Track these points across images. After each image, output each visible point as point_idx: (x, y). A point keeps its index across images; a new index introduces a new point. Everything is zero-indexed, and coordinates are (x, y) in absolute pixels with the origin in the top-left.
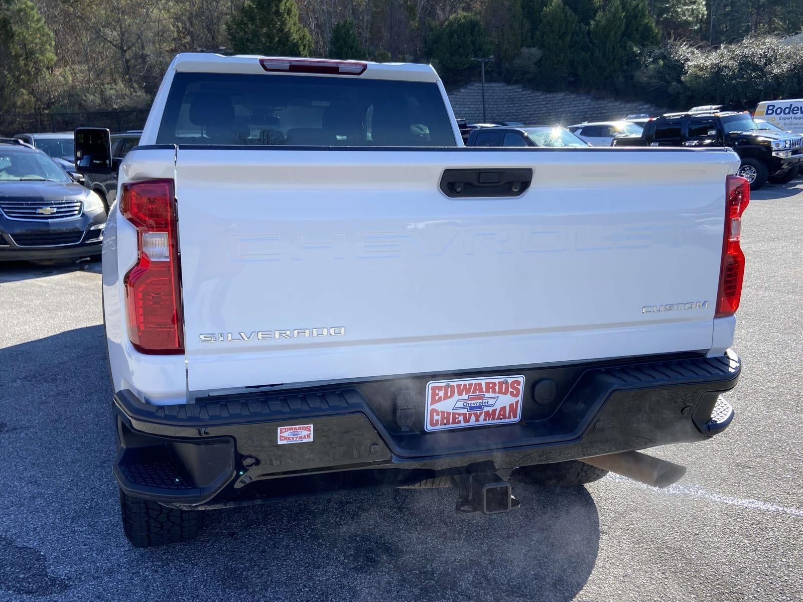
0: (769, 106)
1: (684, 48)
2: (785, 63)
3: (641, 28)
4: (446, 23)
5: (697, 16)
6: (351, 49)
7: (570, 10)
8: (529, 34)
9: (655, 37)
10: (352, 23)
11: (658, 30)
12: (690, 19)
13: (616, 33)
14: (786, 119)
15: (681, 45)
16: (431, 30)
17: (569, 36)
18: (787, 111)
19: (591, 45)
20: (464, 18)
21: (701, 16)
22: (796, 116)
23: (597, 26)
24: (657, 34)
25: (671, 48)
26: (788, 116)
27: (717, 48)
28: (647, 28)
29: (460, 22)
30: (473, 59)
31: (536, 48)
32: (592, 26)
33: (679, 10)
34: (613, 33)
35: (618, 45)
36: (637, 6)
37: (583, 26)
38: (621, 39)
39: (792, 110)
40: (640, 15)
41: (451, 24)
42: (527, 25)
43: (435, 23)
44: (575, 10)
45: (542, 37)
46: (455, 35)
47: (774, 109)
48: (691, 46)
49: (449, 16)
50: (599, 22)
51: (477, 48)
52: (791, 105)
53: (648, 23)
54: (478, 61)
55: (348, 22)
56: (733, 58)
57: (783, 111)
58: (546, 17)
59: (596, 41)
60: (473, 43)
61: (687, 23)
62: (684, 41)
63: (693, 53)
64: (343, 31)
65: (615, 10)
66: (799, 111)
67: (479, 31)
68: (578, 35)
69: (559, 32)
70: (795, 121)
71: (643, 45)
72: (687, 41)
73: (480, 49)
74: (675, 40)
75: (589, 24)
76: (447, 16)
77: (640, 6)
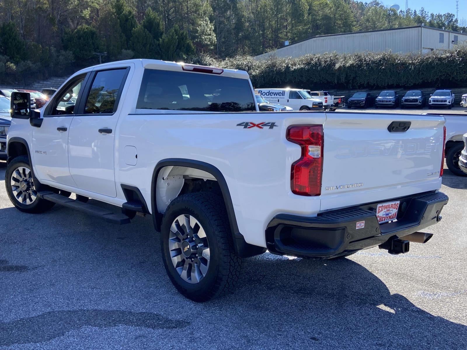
0: (259, 91)
1: (208, 58)
2: (257, 70)
3: (185, 45)
4: (76, 30)
5: (212, 42)
6: (15, 40)
7: (148, 32)
8: (125, 42)
9: (193, 51)
10: (14, 24)
11: (194, 47)
12: (209, 43)
13: (174, 46)
14: (267, 98)
15: (207, 56)
16: (66, 33)
17: (148, 45)
18: (268, 94)
19: (160, 52)
20: (87, 28)
21: (214, 42)
22: (272, 96)
23: (163, 41)
24: (194, 49)
25: (202, 57)
26: (268, 96)
27: (224, 60)
28: (189, 46)
29: (85, 31)
30: (94, 53)
31: (131, 50)
32: (161, 42)
33: (203, 38)
34: (172, 46)
35: (175, 53)
36: (183, 33)
37: (156, 41)
38: (176, 50)
39: (270, 93)
40: (185, 38)
41: (78, 31)
42: (124, 37)
43: (68, 30)
44: (150, 32)
45: (133, 45)
46: (82, 38)
47: (262, 93)
48: (211, 57)
49: (77, 26)
50: (164, 39)
51: (96, 47)
52: (269, 91)
53: (189, 43)
54: (97, 55)
55: (11, 23)
56: (232, 65)
57: (266, 94)
58: (135, 34)
59: (163, 50)
60: (93, 44)
61: (207, 45)
62: (208, 55)
63: (212, 61)
64: (8, 28)
65: (172, 34)
66: (273, 94)
67: (96, 37)
68: (153, 46)
69: (143, 42)
70: (271, 99)
71: (188, 54)
72: (210, 54)
73: (98, 48)
74: (204, 53)
75: (159, 40)
76: (76, 26)
77: (184, 33)
